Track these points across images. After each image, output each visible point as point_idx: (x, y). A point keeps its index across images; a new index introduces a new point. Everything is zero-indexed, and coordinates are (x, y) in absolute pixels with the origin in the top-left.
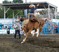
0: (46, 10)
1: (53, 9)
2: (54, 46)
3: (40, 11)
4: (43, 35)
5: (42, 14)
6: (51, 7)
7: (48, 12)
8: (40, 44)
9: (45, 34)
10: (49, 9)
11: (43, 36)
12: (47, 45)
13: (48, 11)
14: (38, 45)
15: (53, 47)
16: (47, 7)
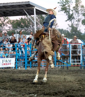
0: (29, 19)
1: (44, 16)
2: (47, 91)
3: (17, 20)
4: (24, 69)
5: (22, 27)
6: (39, 13)
7: (33, 23)
8: (19, 89)
9: (28, 69)
10: (35, 16)
11: (24, 73)
12: (32, 90)
13: (33, 20)
14: (14, 90)
15: (45, 95)
16: (31, 13)
